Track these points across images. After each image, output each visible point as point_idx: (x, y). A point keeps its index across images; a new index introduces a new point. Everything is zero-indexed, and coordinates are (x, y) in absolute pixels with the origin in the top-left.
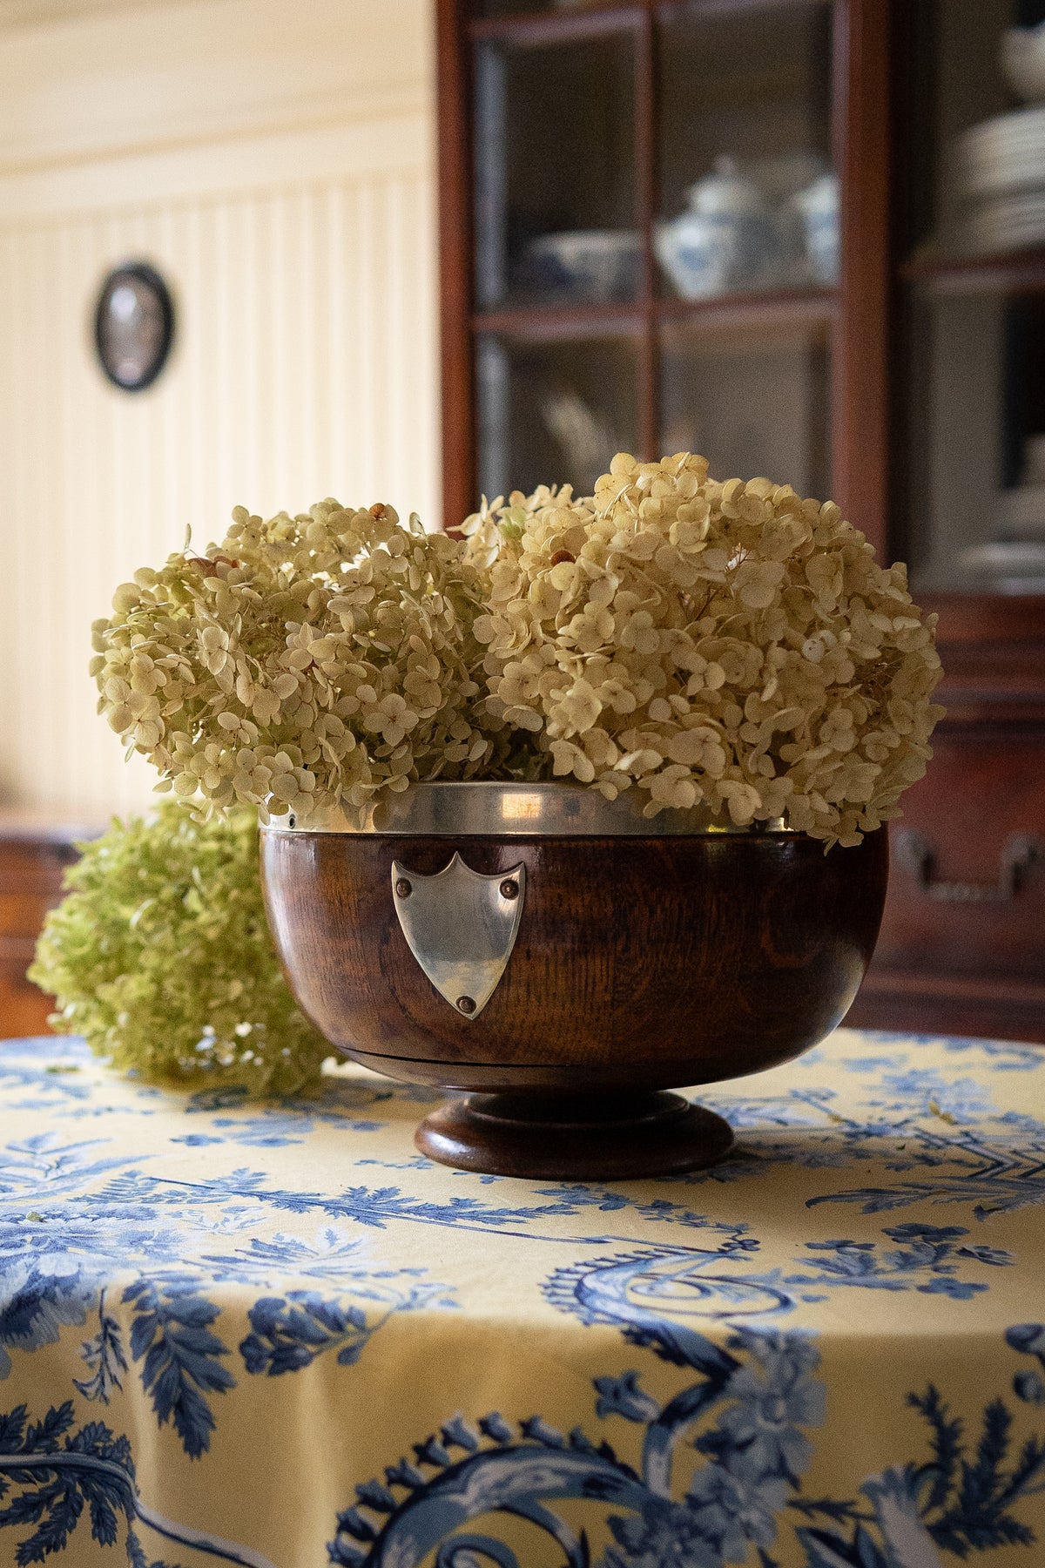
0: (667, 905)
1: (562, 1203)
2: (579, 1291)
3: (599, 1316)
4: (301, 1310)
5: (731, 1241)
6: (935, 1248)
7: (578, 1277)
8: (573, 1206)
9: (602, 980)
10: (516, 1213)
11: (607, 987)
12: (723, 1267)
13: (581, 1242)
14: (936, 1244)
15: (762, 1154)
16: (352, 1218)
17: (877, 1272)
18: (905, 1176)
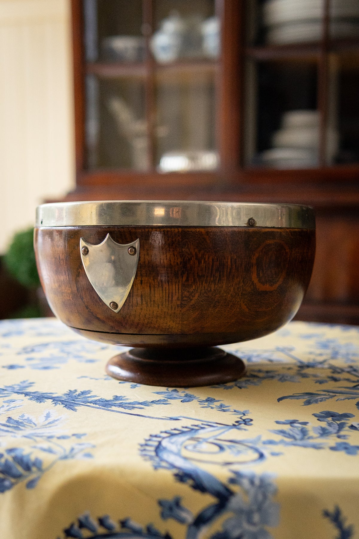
0: (207, 260)
1: (164, 398)
2: (158, 448)
3: (164, 464)
4: (10, 459)
5: (240, 420)
6: (338, 425)
7: (159, 439)
8: (169, 400)
9: (176, 295)
10: (141, 404)
11: (178, 297)
12: (234, 434)
13: (167, 419)
14: (338, 422)
15: (261, 375)
16: (63, 406)
17: (309, 438)
18: (325, 386)
